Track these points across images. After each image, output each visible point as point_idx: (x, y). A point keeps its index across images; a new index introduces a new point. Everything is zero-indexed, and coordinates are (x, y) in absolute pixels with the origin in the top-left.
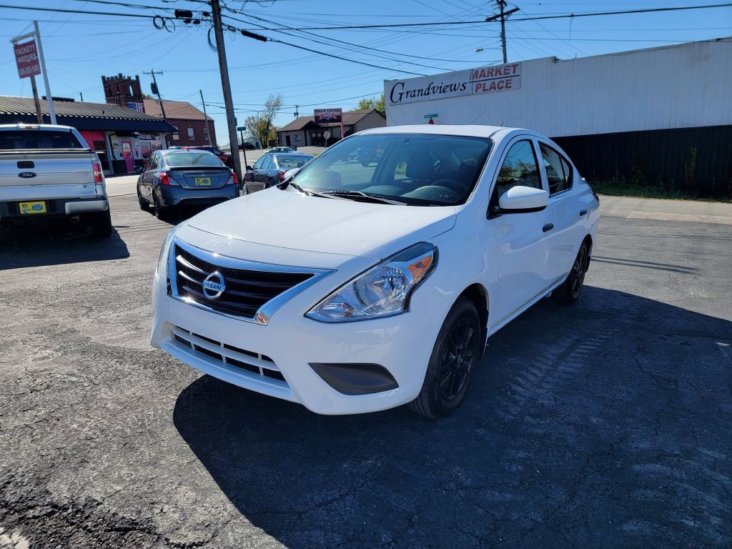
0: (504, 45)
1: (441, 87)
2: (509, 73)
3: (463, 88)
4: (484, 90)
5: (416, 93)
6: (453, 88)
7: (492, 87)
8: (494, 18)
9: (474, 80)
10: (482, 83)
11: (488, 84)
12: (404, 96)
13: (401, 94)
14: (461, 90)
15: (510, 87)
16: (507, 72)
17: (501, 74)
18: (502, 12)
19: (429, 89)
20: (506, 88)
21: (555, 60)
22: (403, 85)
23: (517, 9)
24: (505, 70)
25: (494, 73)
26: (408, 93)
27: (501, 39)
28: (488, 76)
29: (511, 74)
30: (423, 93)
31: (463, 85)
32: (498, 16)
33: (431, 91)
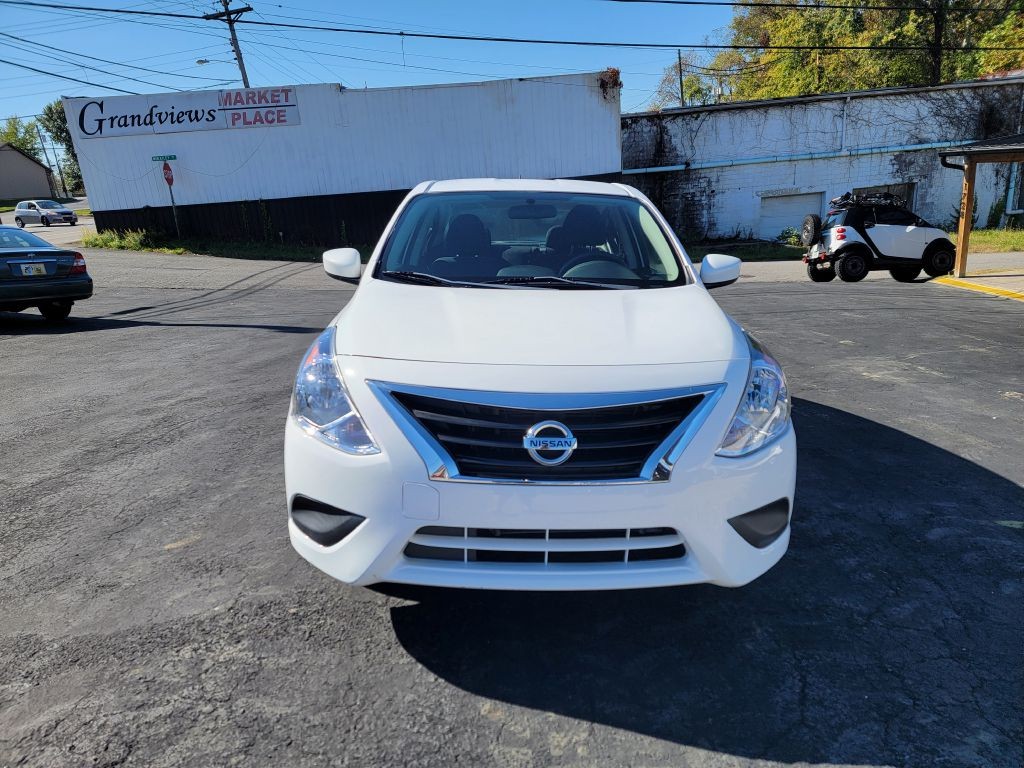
0: (239, 58)
1: (172, 114)
2: (278, 101)
3: (211, 118)
4: (246, 123)
5: (129, 121)
6: (193, 116)
7: (258, 119)
8: (216, 17)
9: (228, 107)
10: (241, 112)
11: (250, 115)
12: (106, 124)
13: (101, 122)
14: (207, 119)
15: (285, 121)
16: (276, 98)
17: (267, 102)
18: (227, 9)
19: (151, 115)
20: (279, 121)
21: (342, 89)
22: (101, 106)
23: (249, 9)
24: (273, 95)
25: (256, 99)
26: (112, 119)
27: (233, 48)
28: (248, 103)
29: (283, 103)
30: (175, 118)
31: (209, 113)
32: (222, 14)
33: (155, 119)
